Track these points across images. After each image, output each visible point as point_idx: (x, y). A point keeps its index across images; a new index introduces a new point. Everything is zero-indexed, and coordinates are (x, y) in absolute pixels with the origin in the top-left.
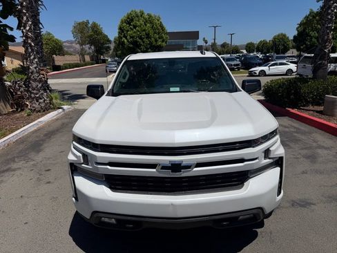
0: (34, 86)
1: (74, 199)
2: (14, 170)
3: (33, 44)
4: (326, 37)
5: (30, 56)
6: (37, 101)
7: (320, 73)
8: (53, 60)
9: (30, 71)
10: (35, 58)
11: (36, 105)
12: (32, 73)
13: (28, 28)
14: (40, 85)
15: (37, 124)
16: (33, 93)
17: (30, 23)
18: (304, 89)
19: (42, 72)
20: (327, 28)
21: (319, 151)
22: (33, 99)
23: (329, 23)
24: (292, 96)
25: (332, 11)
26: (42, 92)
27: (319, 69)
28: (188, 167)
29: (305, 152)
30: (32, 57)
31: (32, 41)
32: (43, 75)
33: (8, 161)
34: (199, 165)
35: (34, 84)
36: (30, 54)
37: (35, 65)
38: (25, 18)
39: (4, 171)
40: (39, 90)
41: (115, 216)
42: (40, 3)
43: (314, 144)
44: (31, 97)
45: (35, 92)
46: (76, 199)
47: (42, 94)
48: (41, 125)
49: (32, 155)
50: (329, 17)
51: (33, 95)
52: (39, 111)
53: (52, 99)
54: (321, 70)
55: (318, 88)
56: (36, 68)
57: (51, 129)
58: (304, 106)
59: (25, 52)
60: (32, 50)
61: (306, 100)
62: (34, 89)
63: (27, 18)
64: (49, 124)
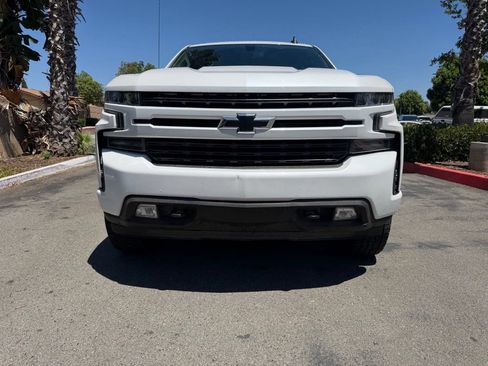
0: (58, 119)
1: (99, 191)
2: (19, 207)
3: (62, 61)
4: (471, 65)
5: (56, 77)
6: (61, 141)
7: (463, 115)
8: (88, 111)
9: (55, 97)
10: (62, 80)
11: (59, 146)
12: (57, 100)
13: (57, 38)
14: (66, 118)
15: (57, 168)
16: (56, 129)
17: (61, 32)
18: (441, 136)
19: (71, 102)
20: (472, 52)
21: (462, 201)
22: (55, 137)
23: (474, 46)
24: (423, 145)
25: (478, 30)
26: (69, 128)
27: (462, 110)
28: (263, 124)
29: (439, 202)
30: (59, 79)
31: (62, 57)
32: (73, 106)
33: (10, 200)
34: (278, 123)
35: (58, 117)
36: (56, 73)
37: (62, 90)
38: (55, 25)
39: (4, 207)
40: (64, 126)
41: (156, 200)
42: (77, 11)
43: (455, 196)
44: (52, 134)
45: (59, 127)
46: (102, 189)
47: (69, 131)
48: (62, 170)
49: (46, 195)
50: (474, 38)
51: (55, 132)
52: (62, 155)
53: (82, 140)
54: (464, 112)
55: (461, 136)
56: (63, 94)
57: (76, 174)
58: (441, 160)
59: (51, 71)
60: (61, 69)
61: (444, 152)
62: (57, 124)
63: (58, 25)
64: (74, 170)
